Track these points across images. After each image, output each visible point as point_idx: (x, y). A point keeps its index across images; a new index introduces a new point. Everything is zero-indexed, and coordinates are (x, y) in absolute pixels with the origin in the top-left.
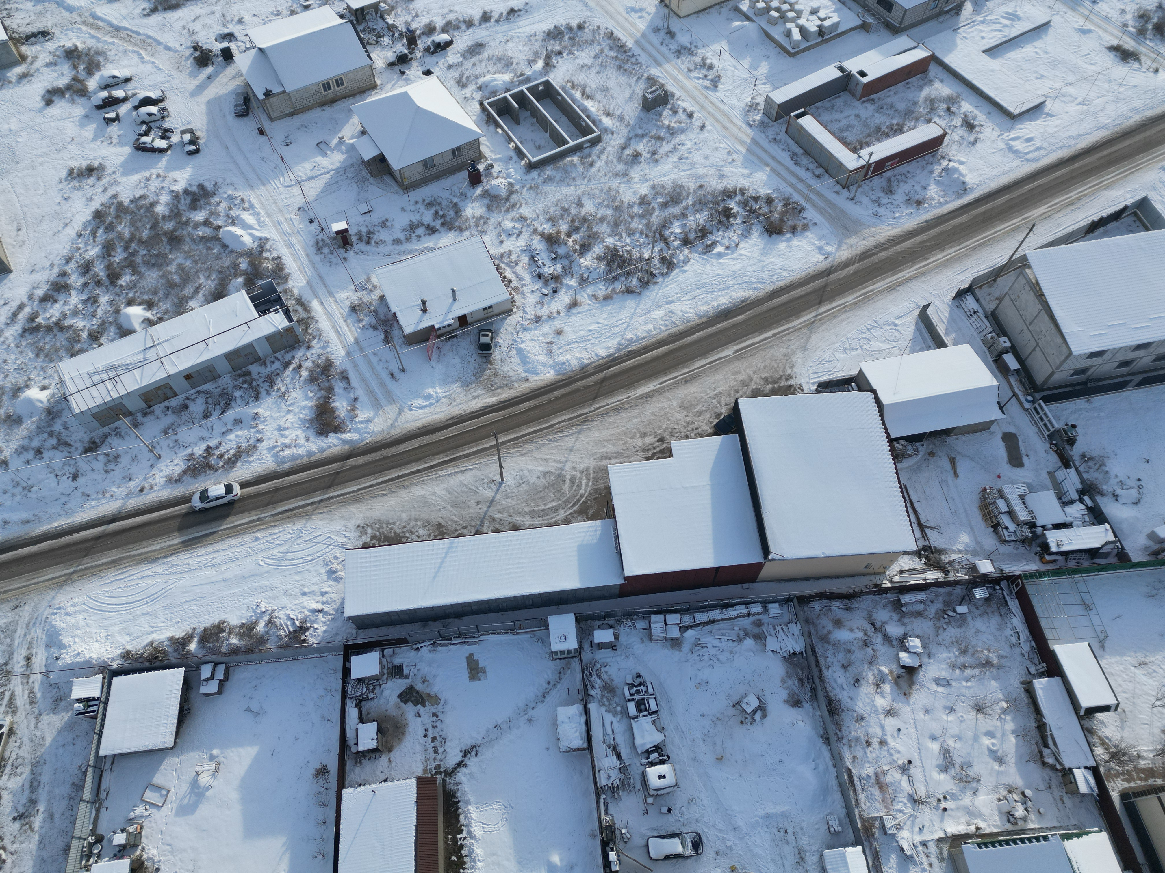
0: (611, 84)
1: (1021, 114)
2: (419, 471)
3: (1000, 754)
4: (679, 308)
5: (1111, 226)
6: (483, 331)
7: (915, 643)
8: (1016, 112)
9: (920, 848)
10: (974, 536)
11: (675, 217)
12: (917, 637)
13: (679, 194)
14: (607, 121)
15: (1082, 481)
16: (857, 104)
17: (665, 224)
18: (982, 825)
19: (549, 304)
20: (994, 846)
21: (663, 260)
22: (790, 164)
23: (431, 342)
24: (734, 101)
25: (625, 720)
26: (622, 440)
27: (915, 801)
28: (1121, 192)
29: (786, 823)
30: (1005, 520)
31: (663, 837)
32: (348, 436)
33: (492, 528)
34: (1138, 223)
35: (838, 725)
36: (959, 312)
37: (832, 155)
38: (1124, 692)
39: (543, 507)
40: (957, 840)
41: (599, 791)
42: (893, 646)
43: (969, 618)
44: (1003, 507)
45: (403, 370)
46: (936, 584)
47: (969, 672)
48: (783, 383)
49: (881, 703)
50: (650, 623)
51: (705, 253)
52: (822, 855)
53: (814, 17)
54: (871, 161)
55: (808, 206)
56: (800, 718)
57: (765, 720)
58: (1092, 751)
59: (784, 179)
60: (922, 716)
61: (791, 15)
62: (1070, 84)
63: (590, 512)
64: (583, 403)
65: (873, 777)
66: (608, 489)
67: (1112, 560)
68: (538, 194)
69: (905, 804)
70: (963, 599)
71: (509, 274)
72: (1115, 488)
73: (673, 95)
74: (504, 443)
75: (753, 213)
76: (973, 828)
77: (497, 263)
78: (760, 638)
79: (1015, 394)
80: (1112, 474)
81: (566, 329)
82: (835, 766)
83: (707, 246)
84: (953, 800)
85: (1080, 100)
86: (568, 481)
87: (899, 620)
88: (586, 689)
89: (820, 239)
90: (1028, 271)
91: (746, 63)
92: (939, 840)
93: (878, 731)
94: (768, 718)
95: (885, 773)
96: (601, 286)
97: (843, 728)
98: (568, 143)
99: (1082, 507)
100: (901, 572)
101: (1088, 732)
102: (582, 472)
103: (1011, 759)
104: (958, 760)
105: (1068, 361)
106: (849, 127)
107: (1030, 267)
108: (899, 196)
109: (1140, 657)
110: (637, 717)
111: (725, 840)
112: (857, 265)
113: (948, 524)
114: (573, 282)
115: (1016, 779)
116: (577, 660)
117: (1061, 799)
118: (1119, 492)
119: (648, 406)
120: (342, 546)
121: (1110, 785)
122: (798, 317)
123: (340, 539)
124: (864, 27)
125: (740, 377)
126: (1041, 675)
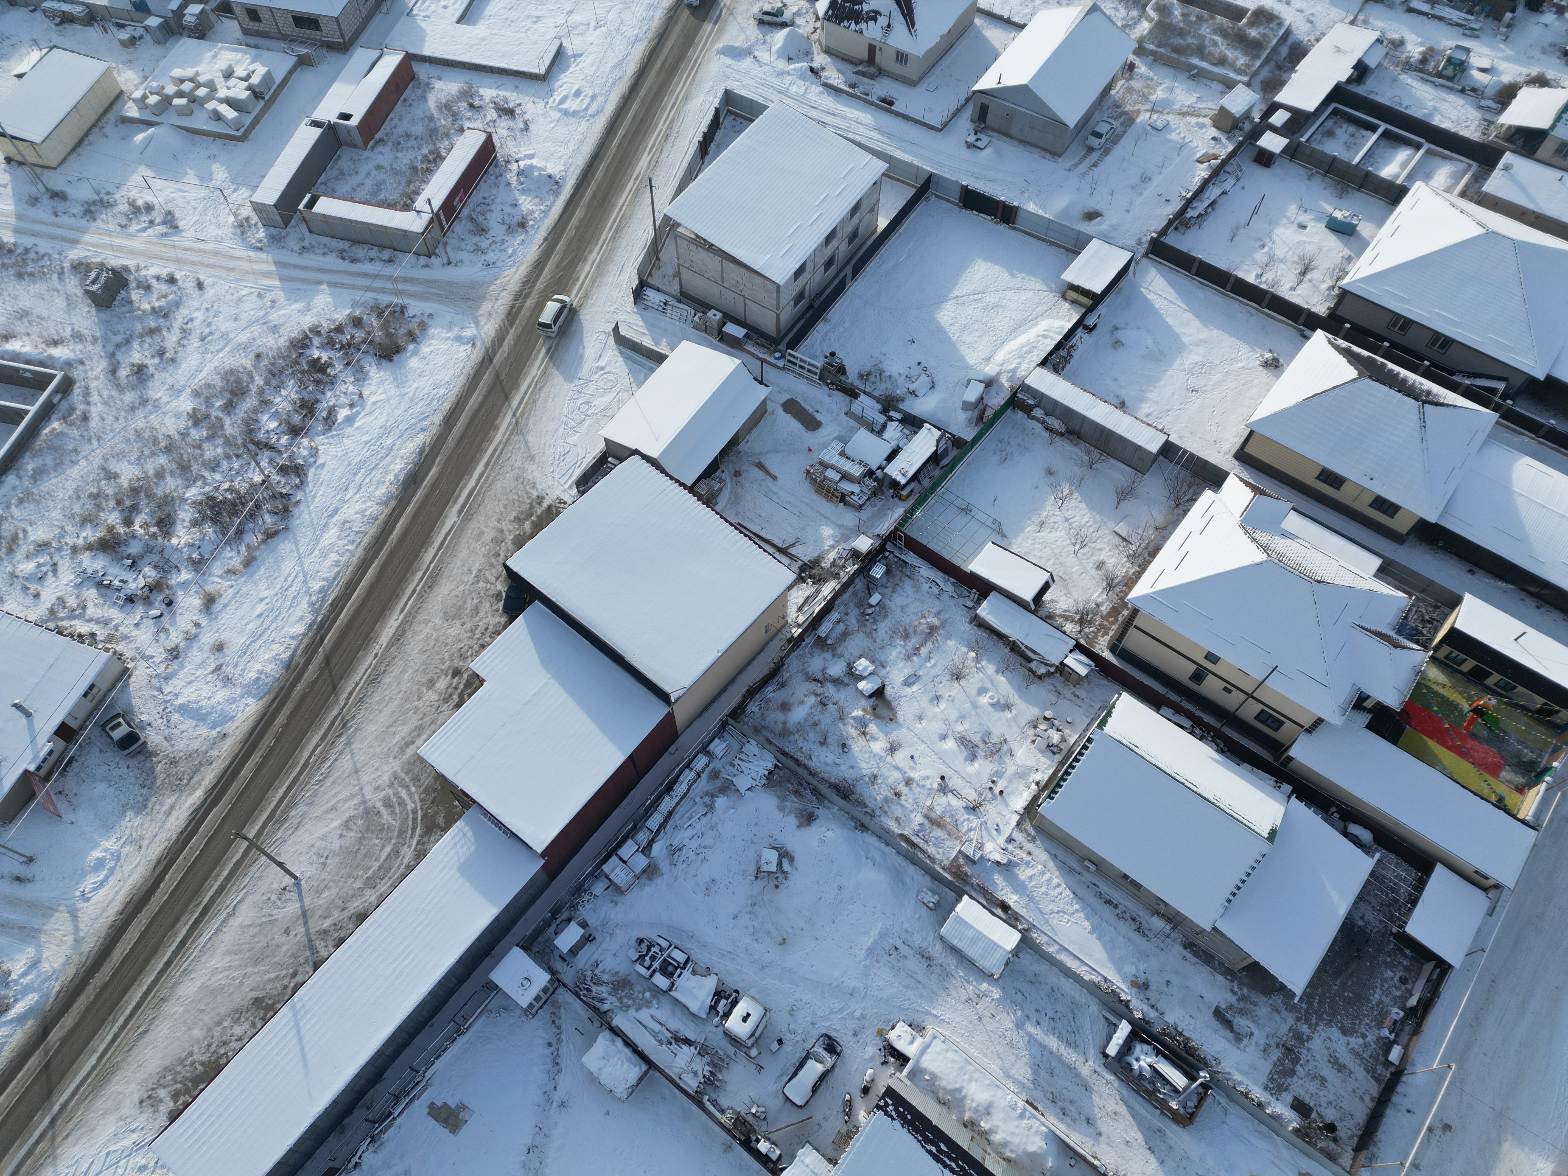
0: (25, 302)
1: (549, 69)
2: (168, 964)
3: (1002, 701)
4: (351, 511)
5: (719, 135)
6: (106, 725)
7: (863, 665)
8: (542, 70)
9: (1010, 847)
10: (833, 523)
11: (256, 411)
12: (860, 658)
13: (238, 382)
14: (60, 353)
15: (878, 401)
16: (367, 153)
17: (250, 428)
18: (1038, 777)
19: (173, 623)
20: (1061, 786)
21: (283, 470)
22: (345, 265)
23: (40, 796)
24: (213, 231)
25: (664, 1000)
26: (409, 710)
27: (974, 809)
28: (702, 98)
29: (891, 941)
30: (847, 487)
31: (795, 1074)
32: (19, 1008)
33: (331, 944)
34: (739, 120)
35: (861, 804)
36: (651, 314)
37: (385, 227)
38: (1048, 560)
39: (377, 864)
40: (1031, 809)
41: (696, 1099)
42: (847, 685)
43: (887, 602)
44: (836, 477)
45: (31, 860)
46: (837, 595)
47: (924, 651)
48: (539, 510)
49: (879, 746)
50: (607, 877)
51: (330, 429)
52: (942, 938)
53: (232, 82)
54: (435, 210)
55: (406, 301)
56: (823, 829)
57: (796, 863)
58: (1064, 633)
59: (354, 287)
60: (920, 726)
61: (202, 92)
62: (571, 12)
63: (441, 820)
64: (323, 706)
65: (926, 822)
66: (441, 778)
67: (953, 452)
68: (38, 502)
69: (968, 820)
70: (868, 589)
71: (82, 628)
72: (907, 385)
73: (126, 269)
74: (259, 834)
75: (346, 347)
76: (1034, 787)
77: (52, 625)
78: (727, 788)
79: (763, 361)
80: (895, 375)
81: (225, 636)
82: (887, 844)
83: (326, 419)
84: (1001, 777)
85: (593, 24)
86: (383, 810)
87: (834, 656)
88: (596, 1010)
89: (450, 329)
90: (680, 230)
91: (191, 177)
92: (1018, 824)
93: (897, 775)
94: (796, 858)
95: (931, 808)
96: (228, 553)
97: (867, 802)
98: (26, 412)
99: (895, 424)
100: (800, 609)
101: (1048, 618)
102: (391, 785)
103: (1014, 698)
104: (976, 739)
105: (782, 295)
106: (379, 186)
107: (679, 225)
108: (497, 231)
109: (1036, 520)
110: (673, 984)
111: (851, 1014)
112: (512, 331)
113: (803, 529)
114: (185, 575)
115: (1031, 711)
116: (561, 990)
117: (1076, 696)
118: (912, 387)
119: (408, 648)
120: (138, 1147)
121: (1096, 650)
122: (497, 429)
123: (127, 1142)
124: (303, 62)
125: (488, 537)
126: (979, 602)
